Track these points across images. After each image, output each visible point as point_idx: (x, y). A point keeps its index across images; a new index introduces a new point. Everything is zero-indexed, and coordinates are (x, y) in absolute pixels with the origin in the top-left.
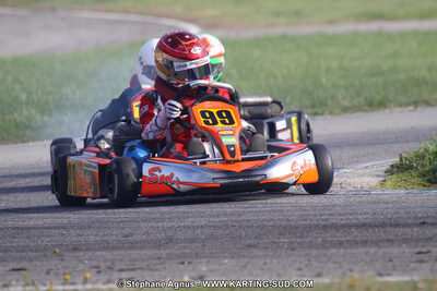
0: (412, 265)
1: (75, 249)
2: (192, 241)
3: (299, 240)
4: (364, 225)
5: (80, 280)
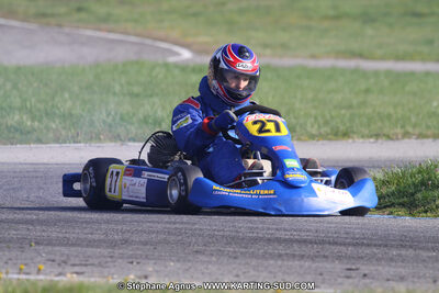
0: (340, 280)
4: (305, 241)
5: (35, 270)
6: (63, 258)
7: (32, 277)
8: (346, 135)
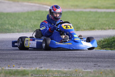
0: (92, 67)
1: (13, 59)
2: (41, 59)
3: (67, 60)
4: (83, 57)
5: (12, 66)
6: (20, 63)
7: (12, 68)
8: (94, 29)
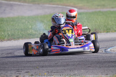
1: (42, 67)
3: (102, 65)
6: (51, 71)
